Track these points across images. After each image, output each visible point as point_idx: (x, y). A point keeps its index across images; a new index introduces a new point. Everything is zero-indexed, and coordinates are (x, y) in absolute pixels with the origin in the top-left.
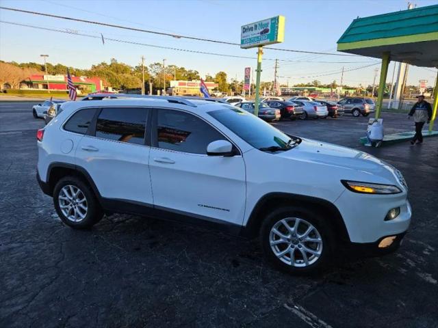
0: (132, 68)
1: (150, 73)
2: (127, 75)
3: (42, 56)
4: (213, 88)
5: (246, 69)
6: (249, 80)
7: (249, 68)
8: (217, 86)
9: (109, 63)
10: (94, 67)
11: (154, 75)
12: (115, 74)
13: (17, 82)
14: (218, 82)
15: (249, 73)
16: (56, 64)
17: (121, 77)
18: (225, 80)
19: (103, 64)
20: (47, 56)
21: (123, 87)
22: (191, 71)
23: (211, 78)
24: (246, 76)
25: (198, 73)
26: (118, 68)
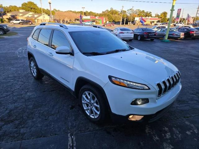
0: (119, 12)
1: (127, 14)
2: (116, 15)
3: (82, 8)
4: (157, 21)
5: (178, 10)
6: (179, 16)
7: (181, 9)
8: (160, 19)
9: (109, 10)
10: (103, 12)
11: (129, 15)
12: (111, 15)
13: (74, 19)
14: (161, 18)
15: (180, 12)
16: (90, 12)
17: (113, 16)
18: (166, 16)
19: (107, 10)
20: (84, 8)
21: (114, 21)
22: (147, 12)
23: (158, 15)
24: (178, 14)
25: (151, 13)
26: (113, 12)
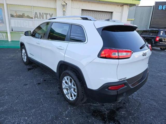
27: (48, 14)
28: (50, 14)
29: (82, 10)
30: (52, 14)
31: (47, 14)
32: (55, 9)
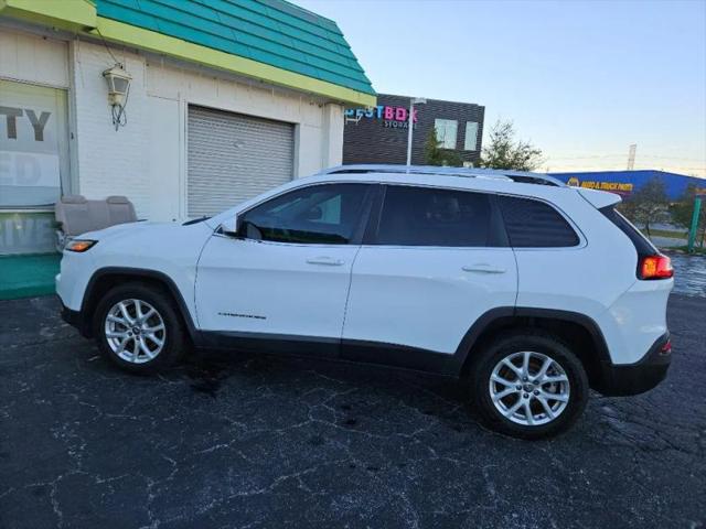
27: (21, 115)
28: (31, 113)
29: (191, 106)
30: (45, 115)
31: (19, 112)
32: (61, 94)
